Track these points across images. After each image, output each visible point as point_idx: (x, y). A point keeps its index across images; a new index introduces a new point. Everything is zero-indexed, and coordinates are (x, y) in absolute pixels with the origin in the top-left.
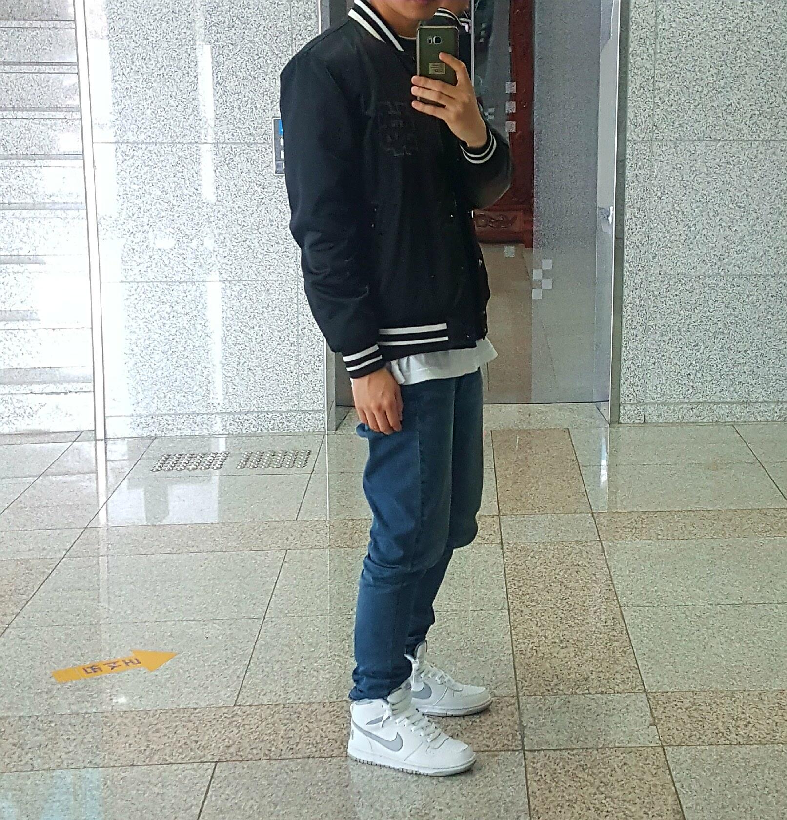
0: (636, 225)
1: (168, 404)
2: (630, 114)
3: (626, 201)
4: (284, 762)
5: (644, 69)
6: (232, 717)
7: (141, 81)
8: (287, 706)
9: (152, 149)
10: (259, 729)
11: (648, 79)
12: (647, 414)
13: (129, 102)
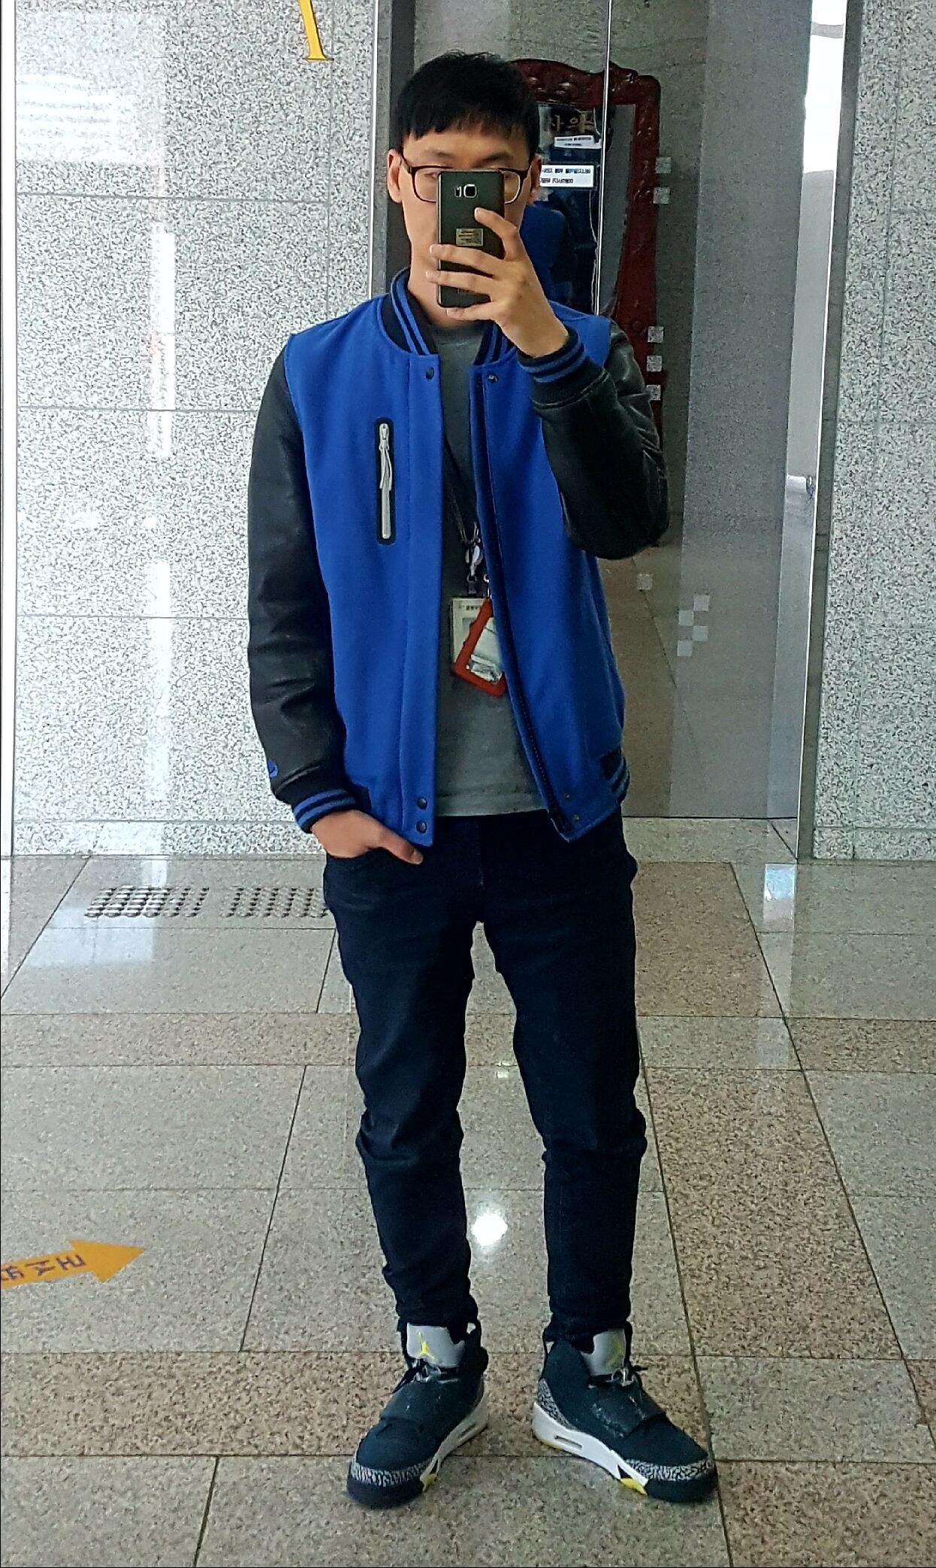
0: (848, 549)
6: (239, 1371)
8: (323, 1356)
10: (282, 1397)
12: (858, 845)
13: (76, 348)
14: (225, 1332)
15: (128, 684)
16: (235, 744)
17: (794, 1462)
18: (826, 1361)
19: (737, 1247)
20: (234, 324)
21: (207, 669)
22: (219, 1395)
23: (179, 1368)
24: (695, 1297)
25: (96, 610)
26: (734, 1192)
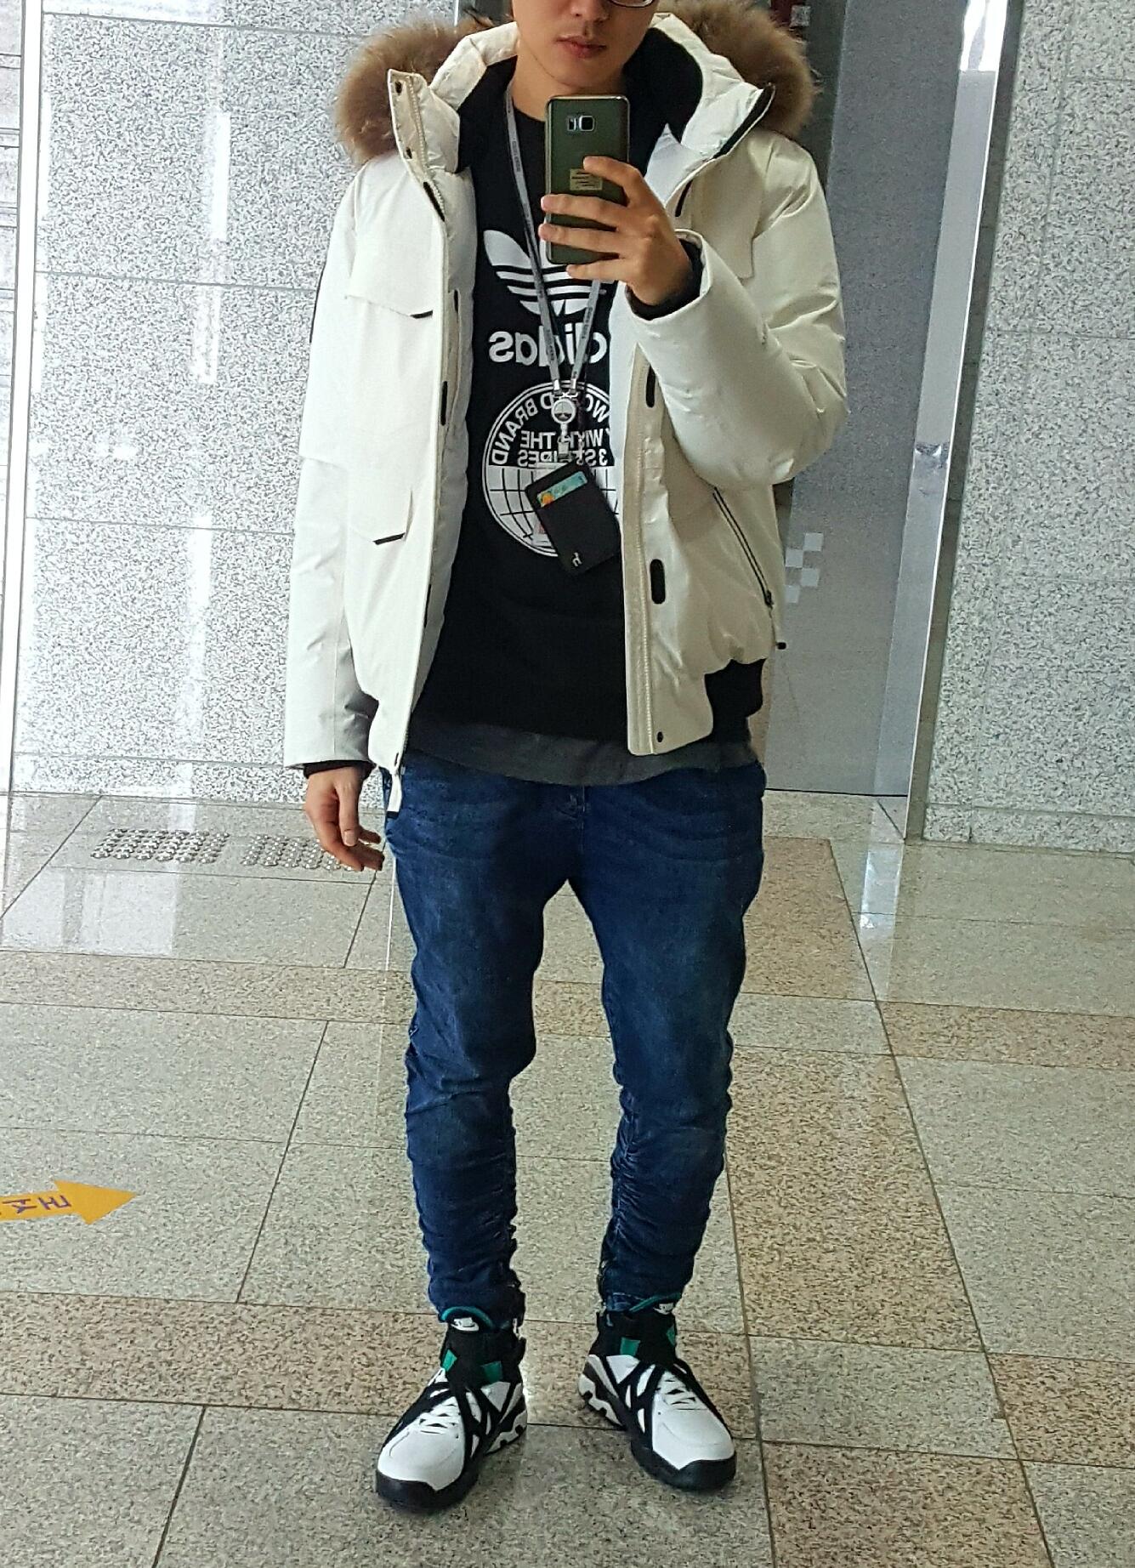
0: (988, 482)
1: (128, 740)
2: (996, 281)
3: (974, 437)
4: (324, 1418)
5: (1029, 201)
6: (234, 1322)
7: (131, 167)
8: (329, 1312)
9: (140, 289)
10: (280, 1351)
11: (1034, 219)
12: (976, 826)
13: (107, 202)
14: (222, 1282)
15: (150, 603)
16: (267, 677)
17: (852, 1449)
18: (897, 1349)
19: (804, 1229)
20: (285, 186)
21: (239, 591)
22: (211, 1345)
23: (166, 1315)
24: (753, 1276)
25: (118, 516)
26: (805, 1174)
